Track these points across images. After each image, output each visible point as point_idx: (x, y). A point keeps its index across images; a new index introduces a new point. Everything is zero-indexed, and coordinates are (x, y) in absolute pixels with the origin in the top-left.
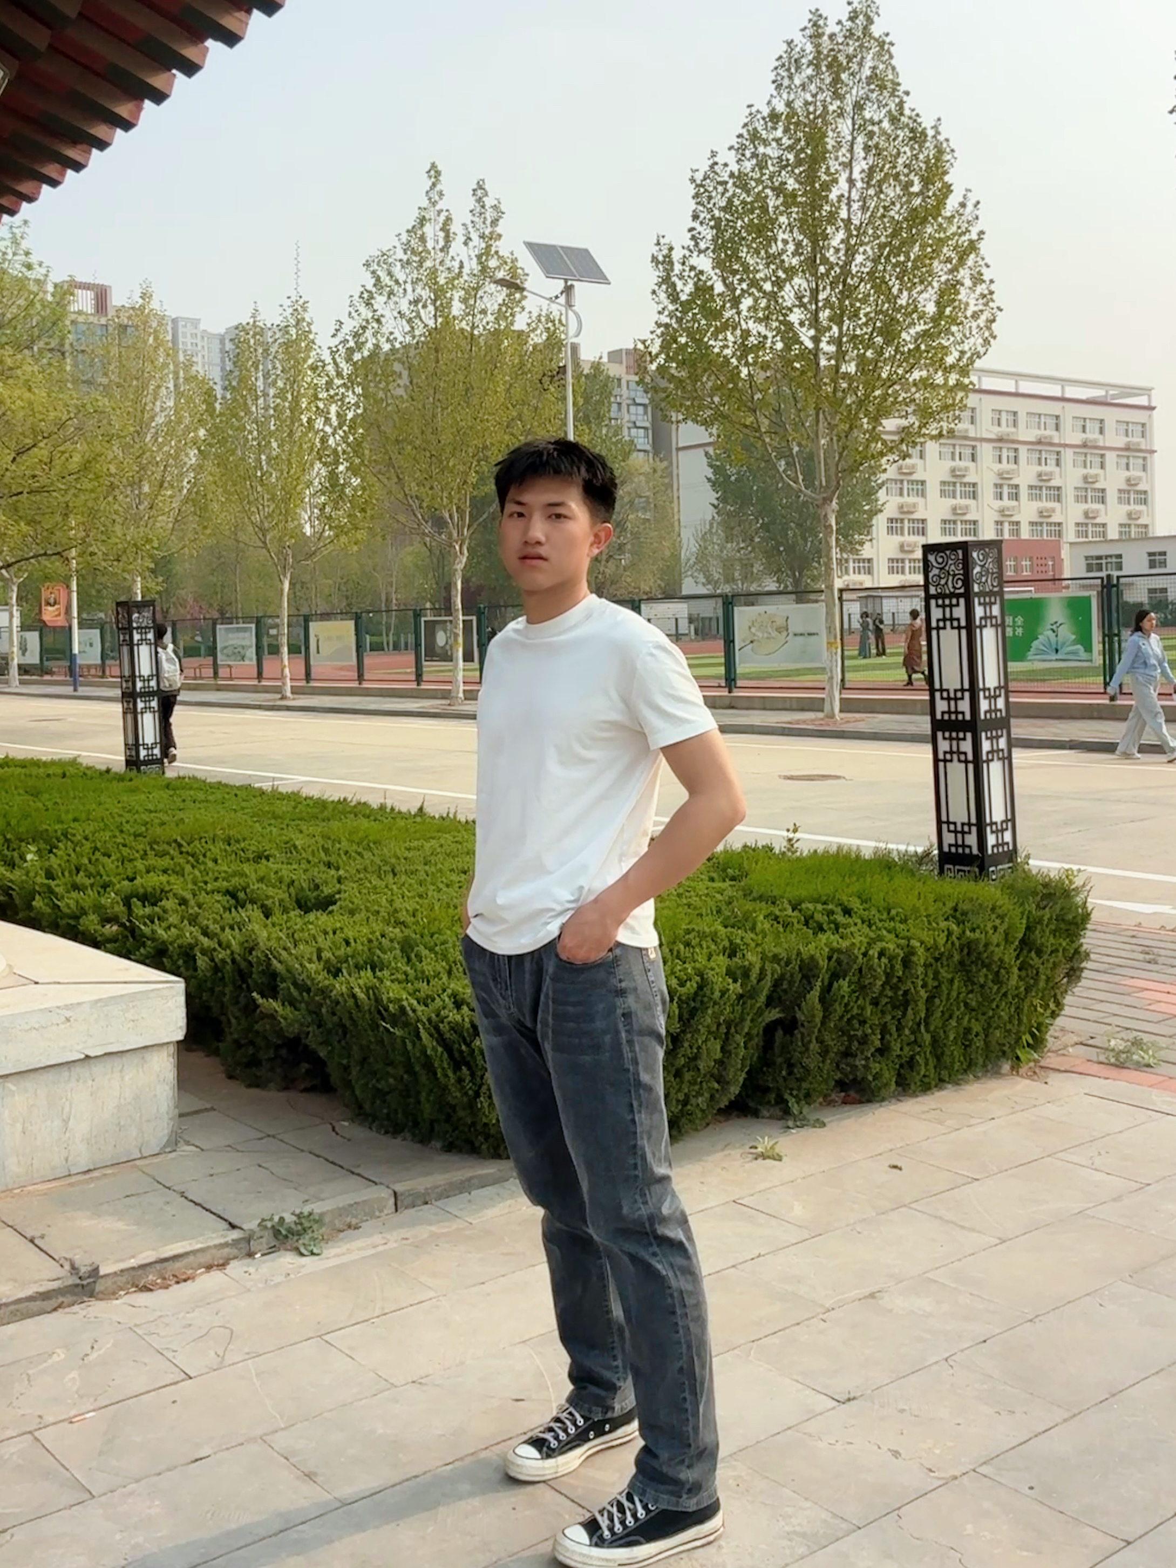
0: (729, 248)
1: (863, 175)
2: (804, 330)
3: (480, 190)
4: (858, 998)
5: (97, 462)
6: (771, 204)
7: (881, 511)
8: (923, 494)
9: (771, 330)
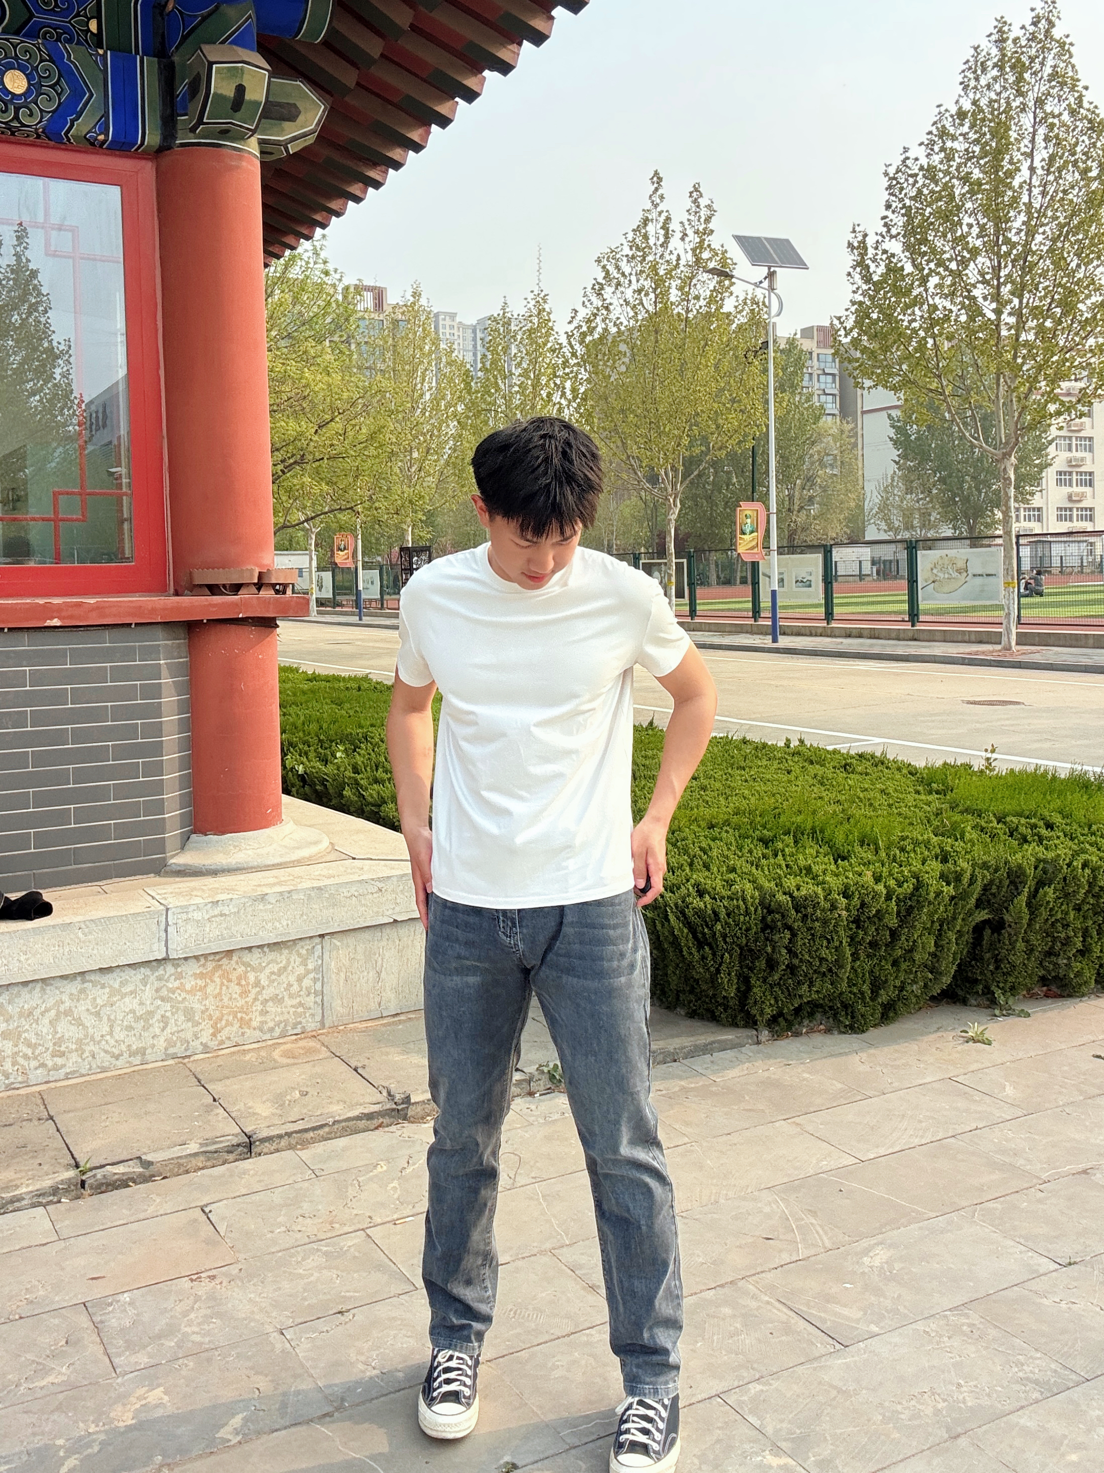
0: (918, 233)
1: (1043, 163)
2: (987, 303)
3: (696, 192)
4: (1062, 904)
5: (381, 433)
6: (957, 192)
7: (1051, 465)
8: (1091, 450)
9: (955, 304)
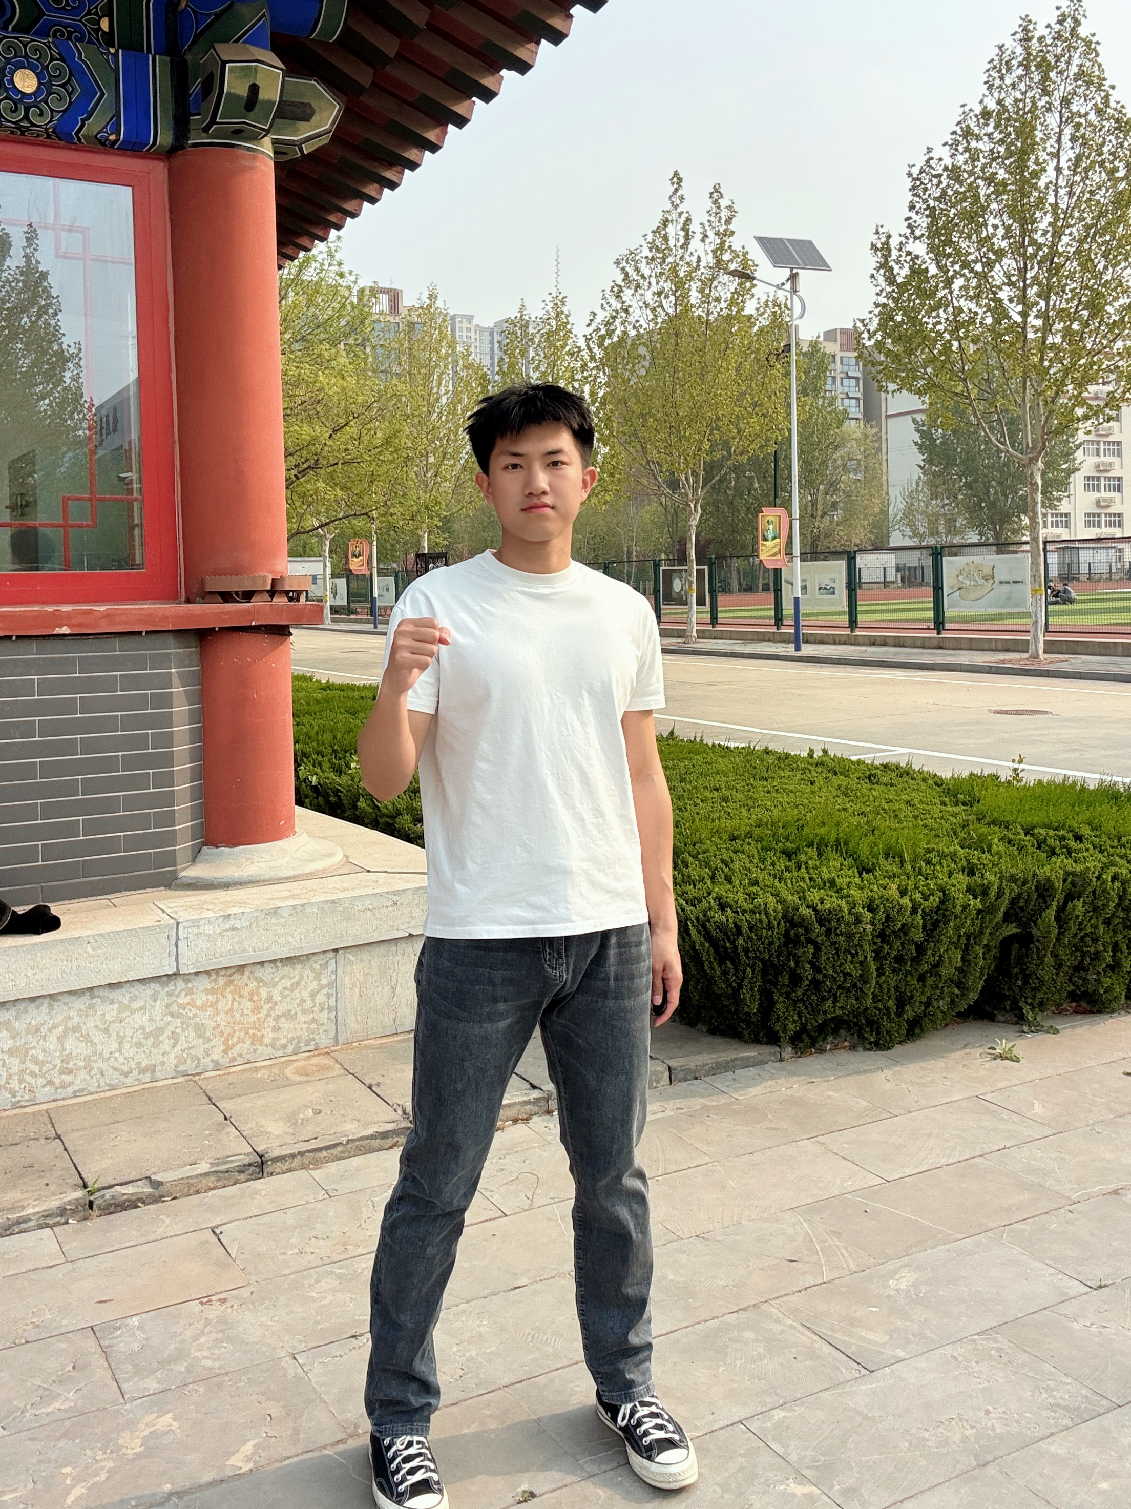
0: (943, 235)
1: (1070, 164)
2: (1012, 306)
3: (716, 193)
4: (1091, 918)
5: (396, 437)
6: (982, 193)
7: (1078, 470)
8: (1119, 454)
9: (980, 306)
